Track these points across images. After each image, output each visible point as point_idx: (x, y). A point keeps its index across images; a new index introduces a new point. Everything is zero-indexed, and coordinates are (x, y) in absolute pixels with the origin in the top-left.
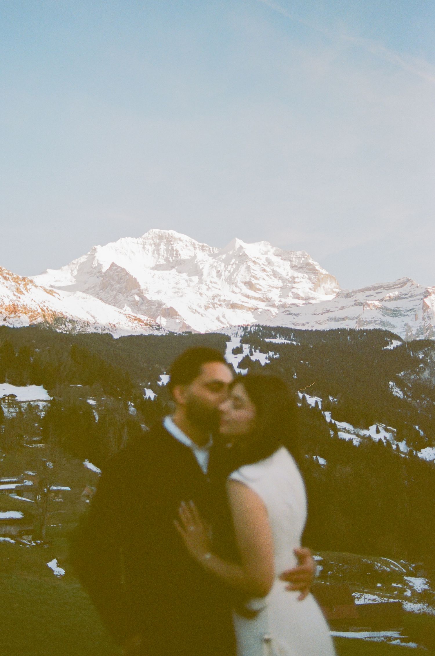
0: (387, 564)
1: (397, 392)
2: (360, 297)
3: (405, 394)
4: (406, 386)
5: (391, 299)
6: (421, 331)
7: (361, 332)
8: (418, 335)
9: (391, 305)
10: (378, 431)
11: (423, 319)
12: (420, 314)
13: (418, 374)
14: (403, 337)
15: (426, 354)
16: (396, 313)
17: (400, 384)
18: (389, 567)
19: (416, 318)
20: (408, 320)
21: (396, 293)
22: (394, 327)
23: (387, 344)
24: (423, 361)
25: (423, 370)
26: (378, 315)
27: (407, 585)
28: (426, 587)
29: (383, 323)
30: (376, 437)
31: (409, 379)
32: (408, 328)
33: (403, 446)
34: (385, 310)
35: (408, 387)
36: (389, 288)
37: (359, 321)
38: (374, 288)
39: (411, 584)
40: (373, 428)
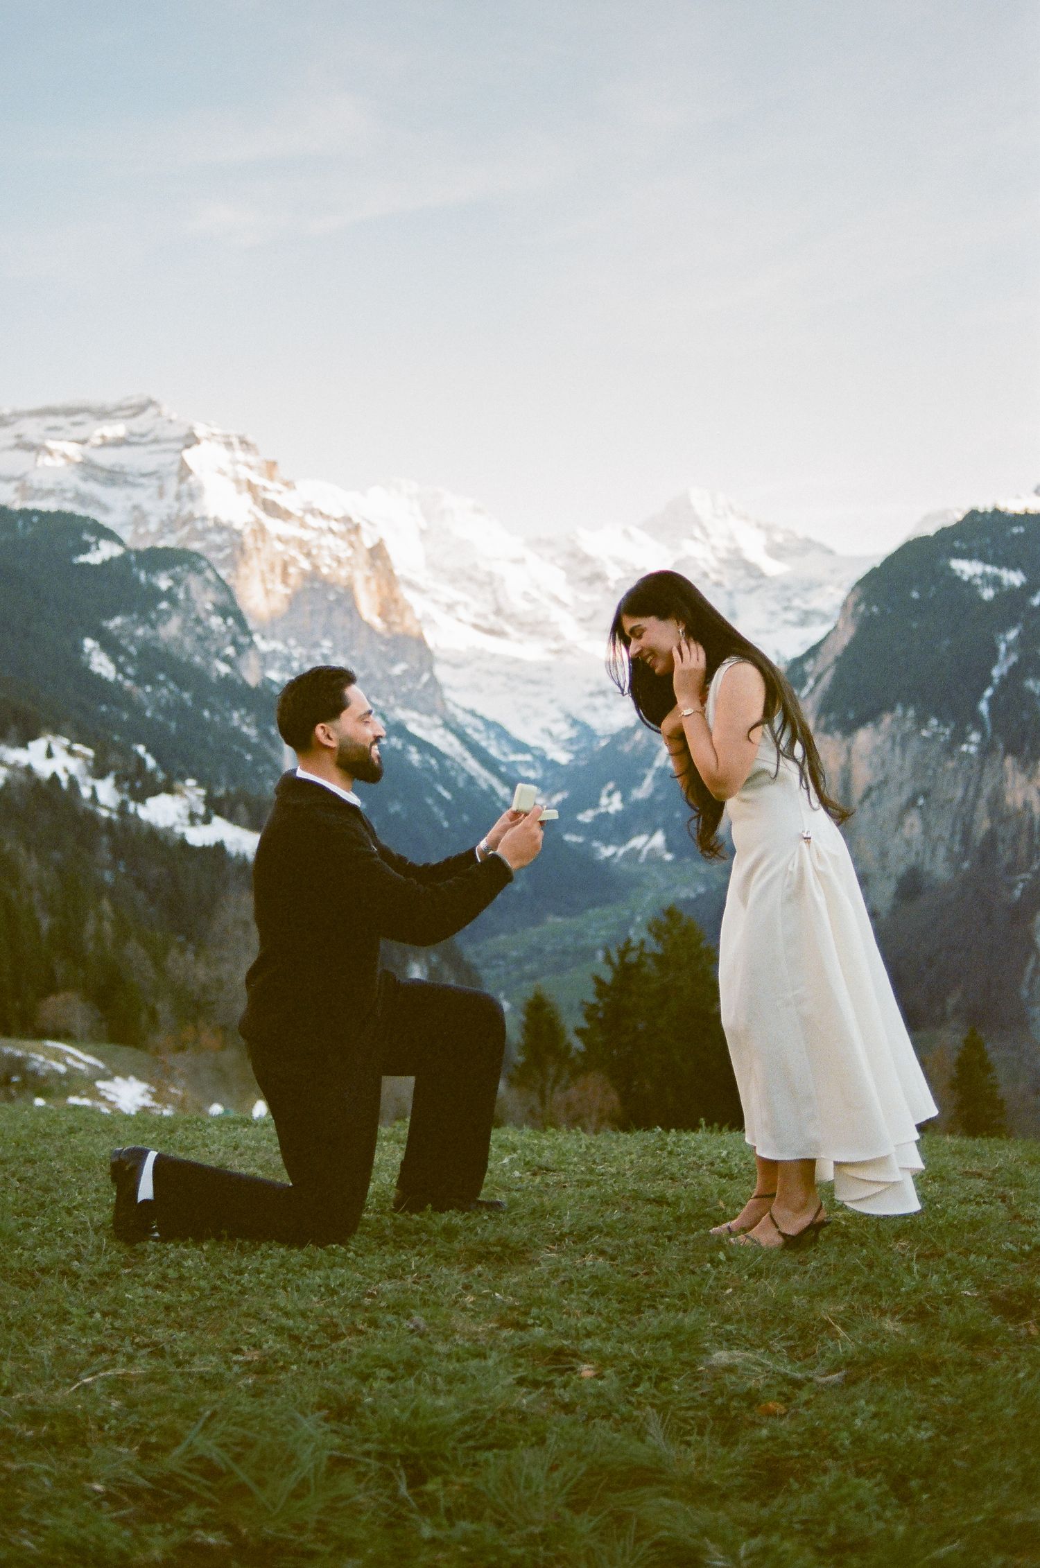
0: (59, 1056)
1: (102, 665)
2: (32, 430)
3: (120, 669)
4: (124, 651)
5: (106, 443)
6: (170, 524)
7: (26, 514)
8: (160, 534)
9: (107, 458)
10: (50, 754)
11: (178, 497)
12: (172, 486)
13: (153, 626)
14: (126, 535)
15: (177, 581)
16: (114, 477)
17: (110, 646)
18: (65, 1063)
19: (161, 493)
20: (143, 496)
21: (117, 429)
22: (106, 509)
23: (86, 548)
24: (169, 595)
25: (165, 616)
26: (73, 480)
27: (103, 1099)
28: (147, 1101)
29: (81, 498)
30: (44, 769)
31: (133, 639)
32: (139, 515)
33: (107, 793)
34: (88, 468)
35: (129, 655)
36: (103, 414)
37: (25, 489)
38: (69, 412)
39: (111, 1097)
40: (38, 747)
